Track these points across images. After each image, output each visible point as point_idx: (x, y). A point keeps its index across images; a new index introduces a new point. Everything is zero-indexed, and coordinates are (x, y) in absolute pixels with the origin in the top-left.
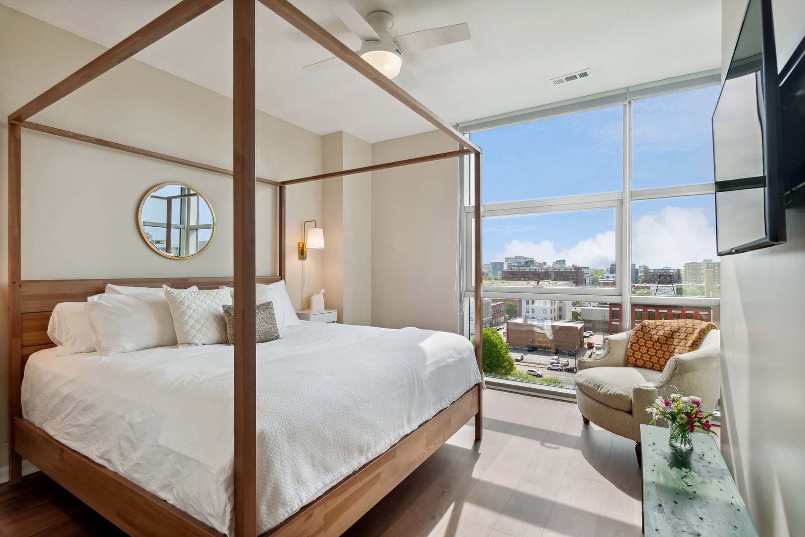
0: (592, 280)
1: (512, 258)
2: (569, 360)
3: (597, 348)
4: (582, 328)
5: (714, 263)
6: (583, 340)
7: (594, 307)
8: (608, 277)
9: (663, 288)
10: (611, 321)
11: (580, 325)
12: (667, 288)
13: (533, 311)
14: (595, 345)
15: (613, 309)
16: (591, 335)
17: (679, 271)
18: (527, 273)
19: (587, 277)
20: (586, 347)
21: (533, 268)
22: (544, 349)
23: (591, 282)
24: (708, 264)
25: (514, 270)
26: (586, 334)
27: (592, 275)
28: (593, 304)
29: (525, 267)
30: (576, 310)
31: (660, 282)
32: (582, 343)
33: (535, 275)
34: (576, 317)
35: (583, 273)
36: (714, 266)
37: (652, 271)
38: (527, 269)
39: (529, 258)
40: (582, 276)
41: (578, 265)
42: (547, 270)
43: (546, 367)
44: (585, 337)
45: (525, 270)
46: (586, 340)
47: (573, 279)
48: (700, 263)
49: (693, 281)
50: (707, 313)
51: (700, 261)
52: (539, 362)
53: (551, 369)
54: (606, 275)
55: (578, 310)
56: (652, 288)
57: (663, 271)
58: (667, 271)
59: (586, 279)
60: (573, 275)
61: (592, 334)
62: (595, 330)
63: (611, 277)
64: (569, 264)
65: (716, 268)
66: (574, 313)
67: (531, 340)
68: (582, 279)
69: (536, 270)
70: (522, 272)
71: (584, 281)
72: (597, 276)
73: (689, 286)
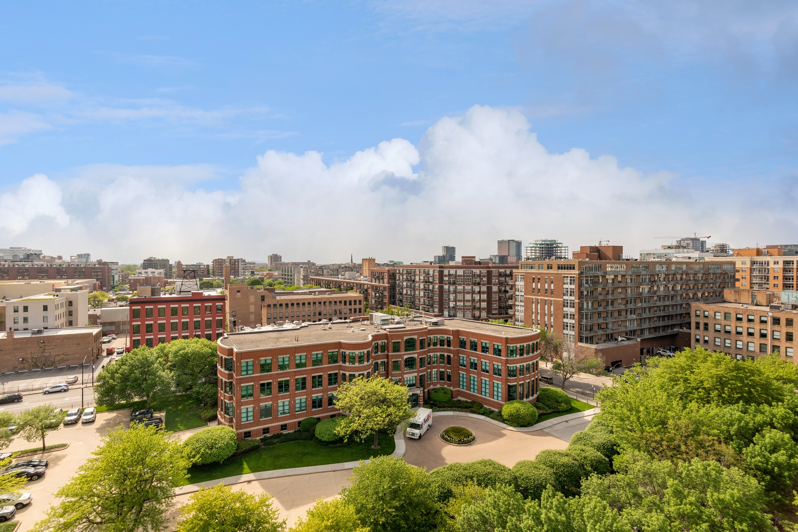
0: (122, 277)
1: (5, 250)
2: (77, 375)
3: (118, 353)
4: (99, 332)
5: (235, 260)
6: (101, 347)
7: (120, 306)
8: (140, 273)
9: (188, 283)
10: (131, 321)
11: (95, 331)
12: (191, 283)
13: (25, 320)
14: (116, 350)
15: (133, 308)
16: (114, 339)
17: (208, 266)
18: (27, 270)
19: (116, 274)
20: (105, 354)
21: (37, 263)
22: (42, 368)
23: (121, 278)
24: (230, 260)
25: (4, 265)
26: (106, 339)
27: (122, 272)
28: (119, 303)
29: (25, 262)
30: (95, 313)
31: (185, 277)
32: (100, 350)
33: (41, 272)
34: (93, 320)
35: (110, 270)
36: (235, 262)
37: (185, 267)
38: (28, 265)
39: (33, 251)
40: (108, 272)
41: (105, 260)
42: (60, 265)
43: (41, 391)
44: (105, 343)
45: (23, 265)
46: (105, 347)
47: (97, 276)
48: (225, 260)
49: (219, 275)
50: (222, 304)
51: (225, 257)
52: (30, 387)
53: (50, 393)
54: (138, 271)
55: (98, 312)
56: (178, 283)
57: (195, 267)
58: (198, 267)
59: (114, 276)
60: (97, 272)
61: (115, 337)
62: (118, 333)
63: (143, 273)
64: (93, 259)
65: (237, 263)
66: (90, 316)
67: (21, 359)
68: (109, 276)
69: (42, 265)
70: (20, 269)
71: (112, 278)
72: (129, 272)
73: (215, 280)
